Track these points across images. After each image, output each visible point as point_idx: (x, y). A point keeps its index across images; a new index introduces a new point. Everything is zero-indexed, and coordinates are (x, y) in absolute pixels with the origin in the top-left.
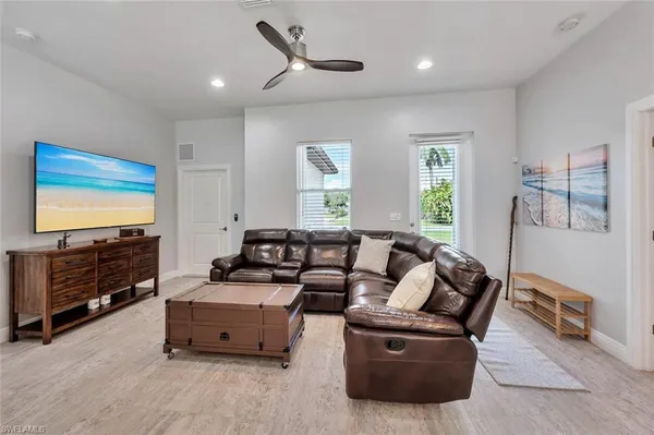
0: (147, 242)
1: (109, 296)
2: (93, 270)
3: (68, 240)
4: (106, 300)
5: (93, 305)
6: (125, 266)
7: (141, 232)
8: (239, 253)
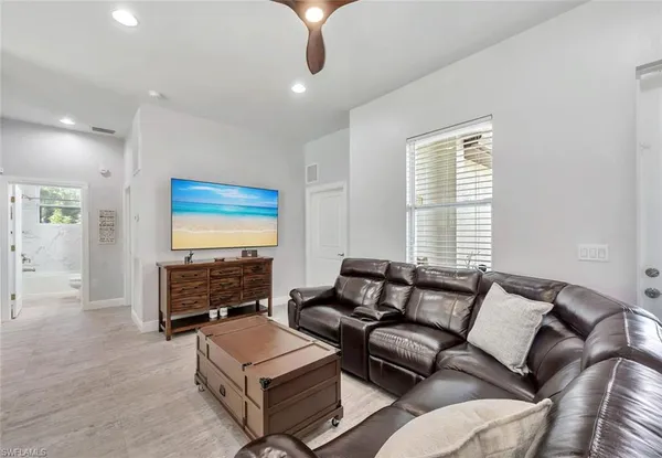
0: (259, 263)
1: (226, 309)
2: (206, 285)
3: (193, 258)
4: (224, 312)
5: (213, 314)
6: (236, 284)
7: (255, 253)
8: (333, 285)
